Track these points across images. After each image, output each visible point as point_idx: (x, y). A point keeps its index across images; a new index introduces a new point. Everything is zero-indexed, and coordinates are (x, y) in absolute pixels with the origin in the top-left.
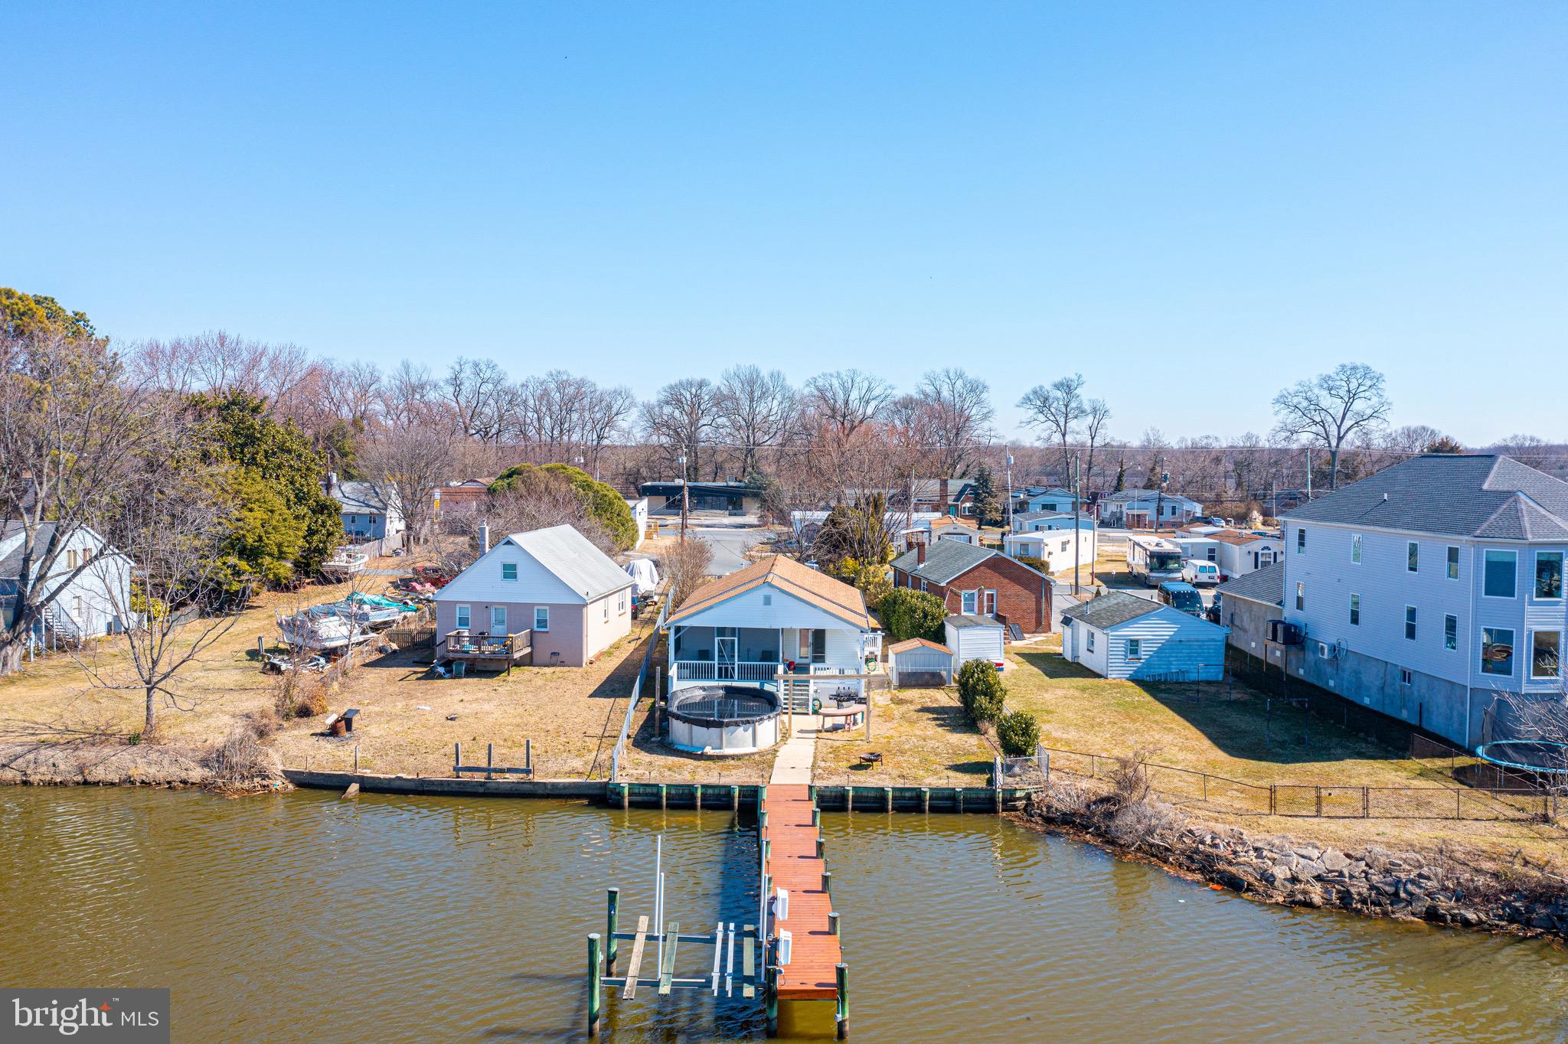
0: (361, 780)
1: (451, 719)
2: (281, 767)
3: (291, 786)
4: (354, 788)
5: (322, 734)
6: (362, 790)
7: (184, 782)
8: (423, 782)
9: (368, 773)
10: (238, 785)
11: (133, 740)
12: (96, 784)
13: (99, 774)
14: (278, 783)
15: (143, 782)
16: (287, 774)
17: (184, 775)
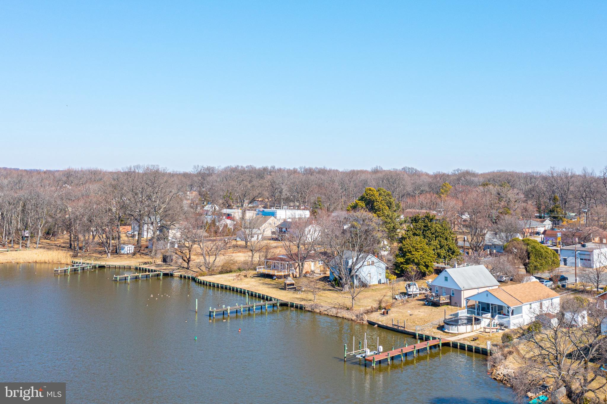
0: (378, 324)
1: (410, 315)
2: (367, 319)
3: (367, 323)
4: (376, 325)
5: (382, 314)
6: (378, 326)
7: (351, 319)
8: (387, 326)
9: (380, 323)
10: (358, 321)
11: (348, 309)
12: (338, 317)
13: (339, 315)
14: (365, 322)
15: (345, 318)
16: (368, 321)
17: (352, 318)
